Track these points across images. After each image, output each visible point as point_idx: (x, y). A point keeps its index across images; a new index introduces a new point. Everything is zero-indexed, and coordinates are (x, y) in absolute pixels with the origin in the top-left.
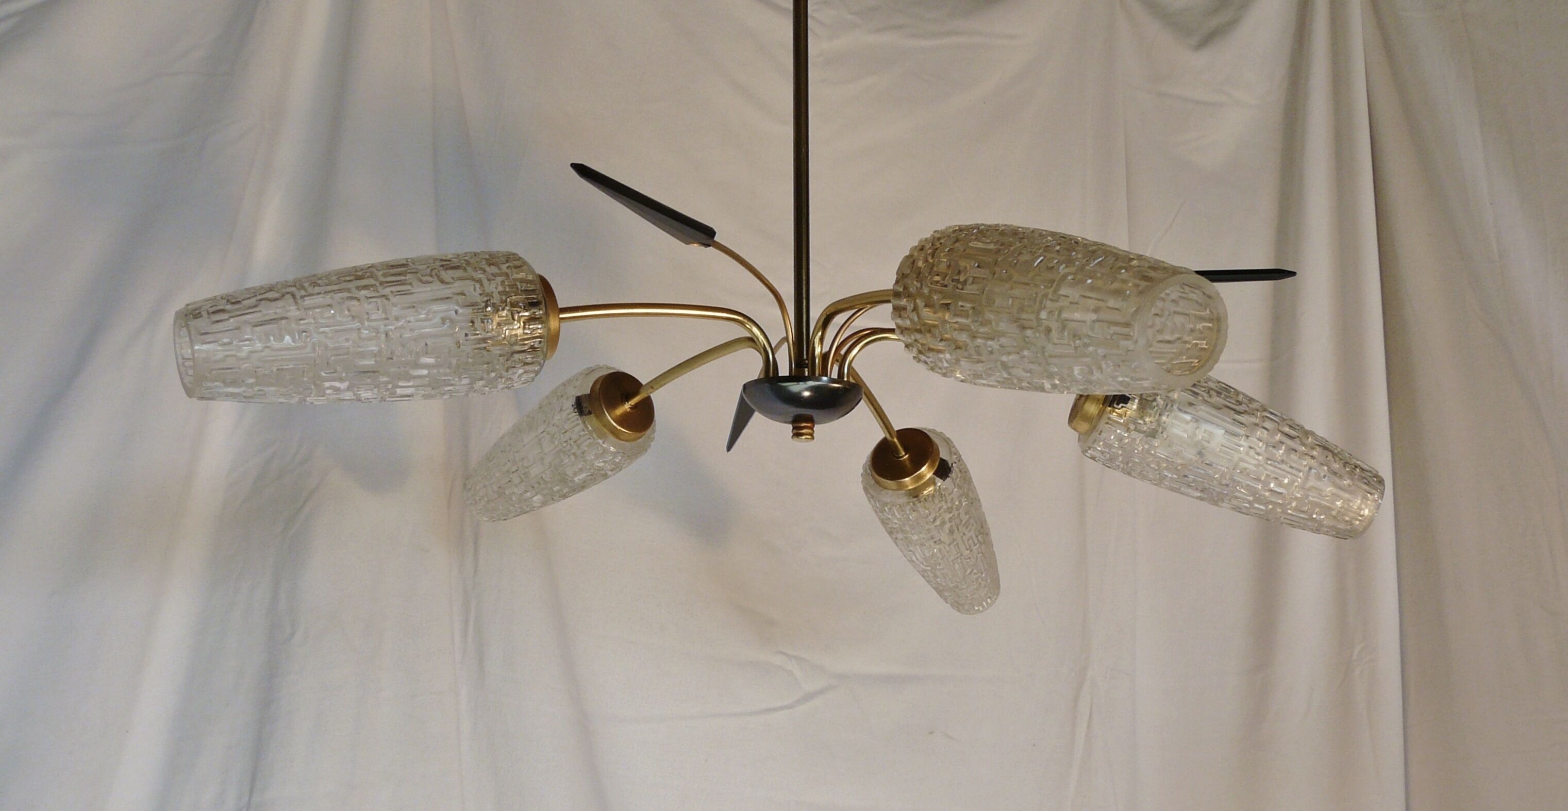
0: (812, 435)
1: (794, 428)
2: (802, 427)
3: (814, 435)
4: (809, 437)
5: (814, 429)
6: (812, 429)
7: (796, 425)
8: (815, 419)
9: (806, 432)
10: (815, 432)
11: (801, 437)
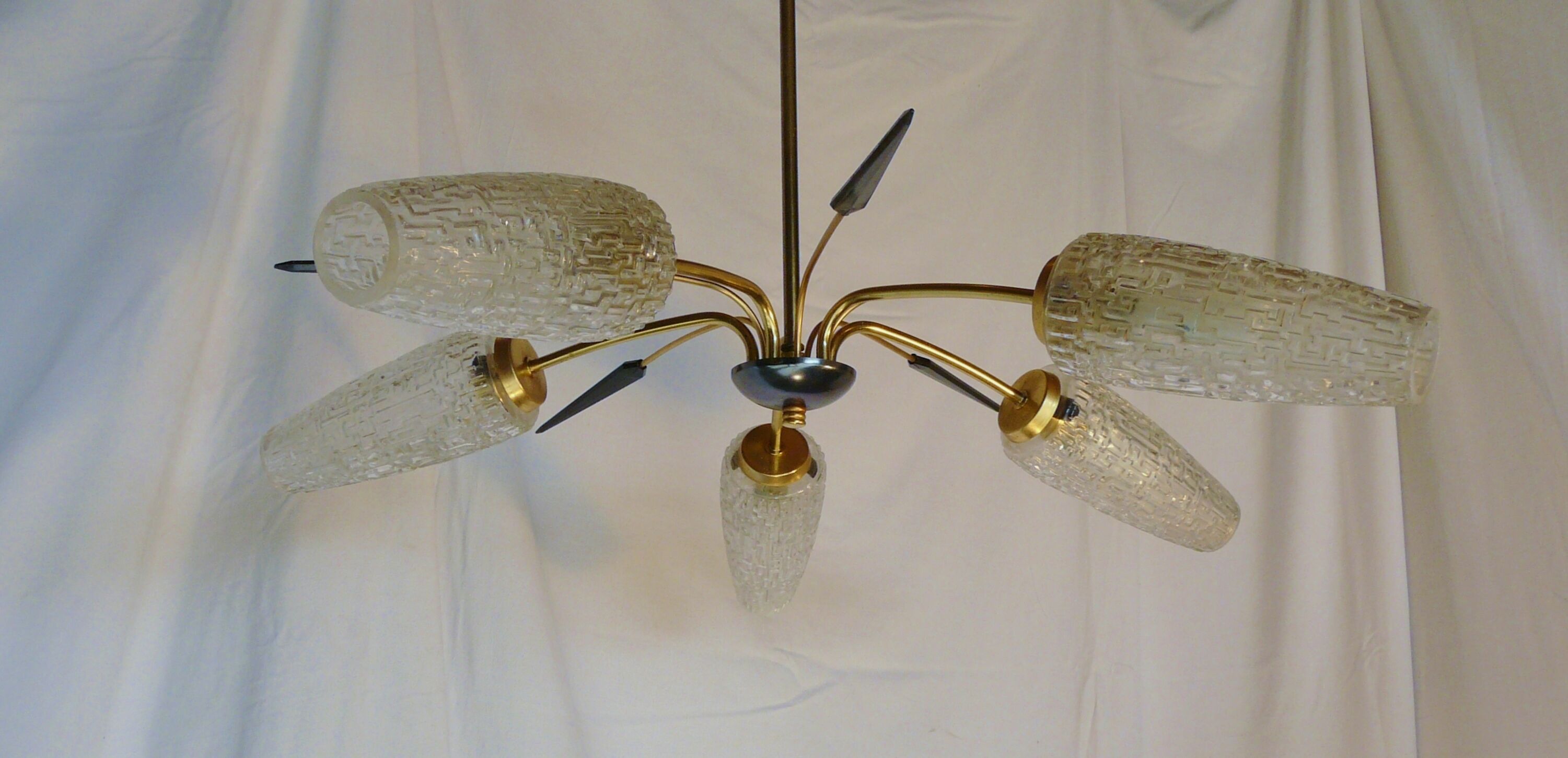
0: (803, 420)
1: (785, 413)
2: (793, 412)
3: (806, 420)
4: (801, 422)
5: (806, 414)
6: (803, 413)
7: (786, 410)
8: (807, 404)
9: (798, 417)
10: (807, 417)
11: (792, 422)
